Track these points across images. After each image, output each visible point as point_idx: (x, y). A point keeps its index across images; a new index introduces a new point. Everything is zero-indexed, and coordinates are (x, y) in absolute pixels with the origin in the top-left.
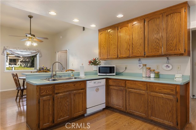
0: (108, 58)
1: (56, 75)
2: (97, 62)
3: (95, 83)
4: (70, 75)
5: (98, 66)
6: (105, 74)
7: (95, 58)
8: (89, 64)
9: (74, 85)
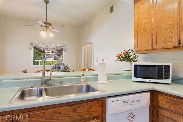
0: (155, 49)
1: (50, 80)
2: (130, 56)
3: (125, 102)
4: (80, 79)
5: (134, 64)
6: (147, 80)
7: (127, 50)
8: (117, 59)
9: (75, 110)
